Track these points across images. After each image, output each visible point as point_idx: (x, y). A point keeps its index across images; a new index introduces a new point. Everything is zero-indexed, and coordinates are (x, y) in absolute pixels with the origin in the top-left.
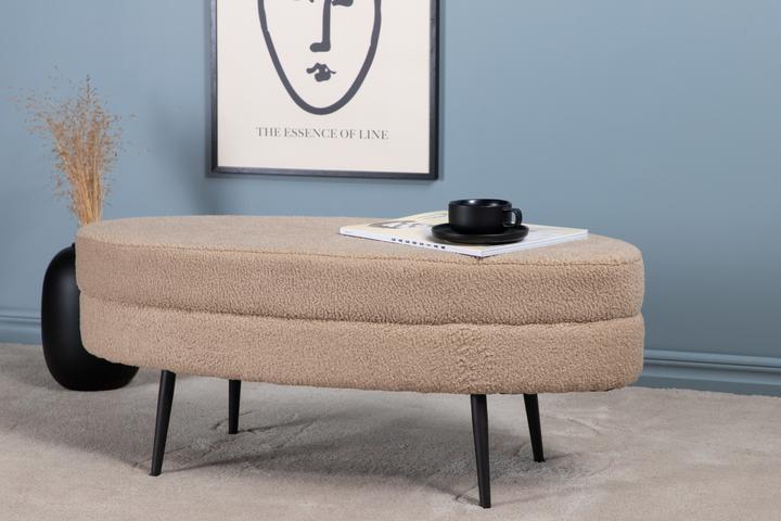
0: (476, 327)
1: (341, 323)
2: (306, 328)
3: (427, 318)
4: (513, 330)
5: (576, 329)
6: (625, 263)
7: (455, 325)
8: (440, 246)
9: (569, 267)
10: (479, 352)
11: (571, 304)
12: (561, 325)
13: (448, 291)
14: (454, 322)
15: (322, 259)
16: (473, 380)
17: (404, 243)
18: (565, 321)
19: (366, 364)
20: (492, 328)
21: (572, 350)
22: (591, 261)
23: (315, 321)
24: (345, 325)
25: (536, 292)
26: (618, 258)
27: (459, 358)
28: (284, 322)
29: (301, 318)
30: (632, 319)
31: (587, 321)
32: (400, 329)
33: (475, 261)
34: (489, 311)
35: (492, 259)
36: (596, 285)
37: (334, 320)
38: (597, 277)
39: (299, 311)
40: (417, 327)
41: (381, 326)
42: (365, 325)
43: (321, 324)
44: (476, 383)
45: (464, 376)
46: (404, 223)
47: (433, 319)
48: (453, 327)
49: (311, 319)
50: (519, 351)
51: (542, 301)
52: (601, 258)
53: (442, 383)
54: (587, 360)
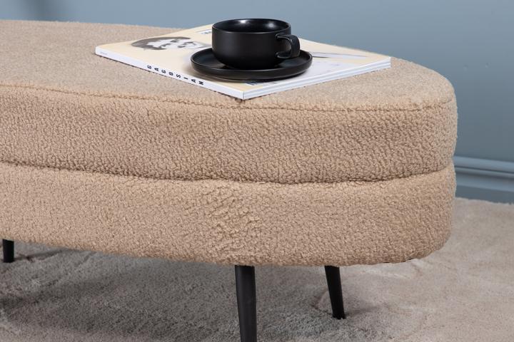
0: (237, 185)
1: (76, 173)
2: (34, 177)
3: (177, 172)
4: (284, 190)
5: (363, 189)
6: (429, 107)
7: (212, 182)
8: (198, 80)
9: (354, 114)
10: (240, 216)
11: (356, 158)
12: (345, 184)
13: (201, 140)
14: (211, 178)
15: (52, 96)
16: (234, 250)
17: (160, 72)
18: (349, 179)
19: (106, 224)
20: (258, 188)
21: (357, 215)
22: (383, 105)
23: (45, 170)
24: (80, 176)
25: (312, 144)
26: (419, 101)
27: (215, 223)
28: (12, 168)
29: (30, 164)
30: (437, 174)
31: (377, 180)
32: (145, 184)
33: (235, 104)
34: (254, 166)
35: (257, 101)
36: (389, 135)
37: (69, 169)
38: (390, 126)
39: (27, 156)
40: (166, 182)
41: (123, 179)
42: (104, 177)
43: (52, 172)
44: (238, 253)
45: (222, 245)
46: (176, 39)
47: (185, 174)
48: (209, 185)
49: (42, 167)
50: (291, 216)
51: (320, 155)
52: (397, 101)
53: (196, 252)
54: (376, 228)
